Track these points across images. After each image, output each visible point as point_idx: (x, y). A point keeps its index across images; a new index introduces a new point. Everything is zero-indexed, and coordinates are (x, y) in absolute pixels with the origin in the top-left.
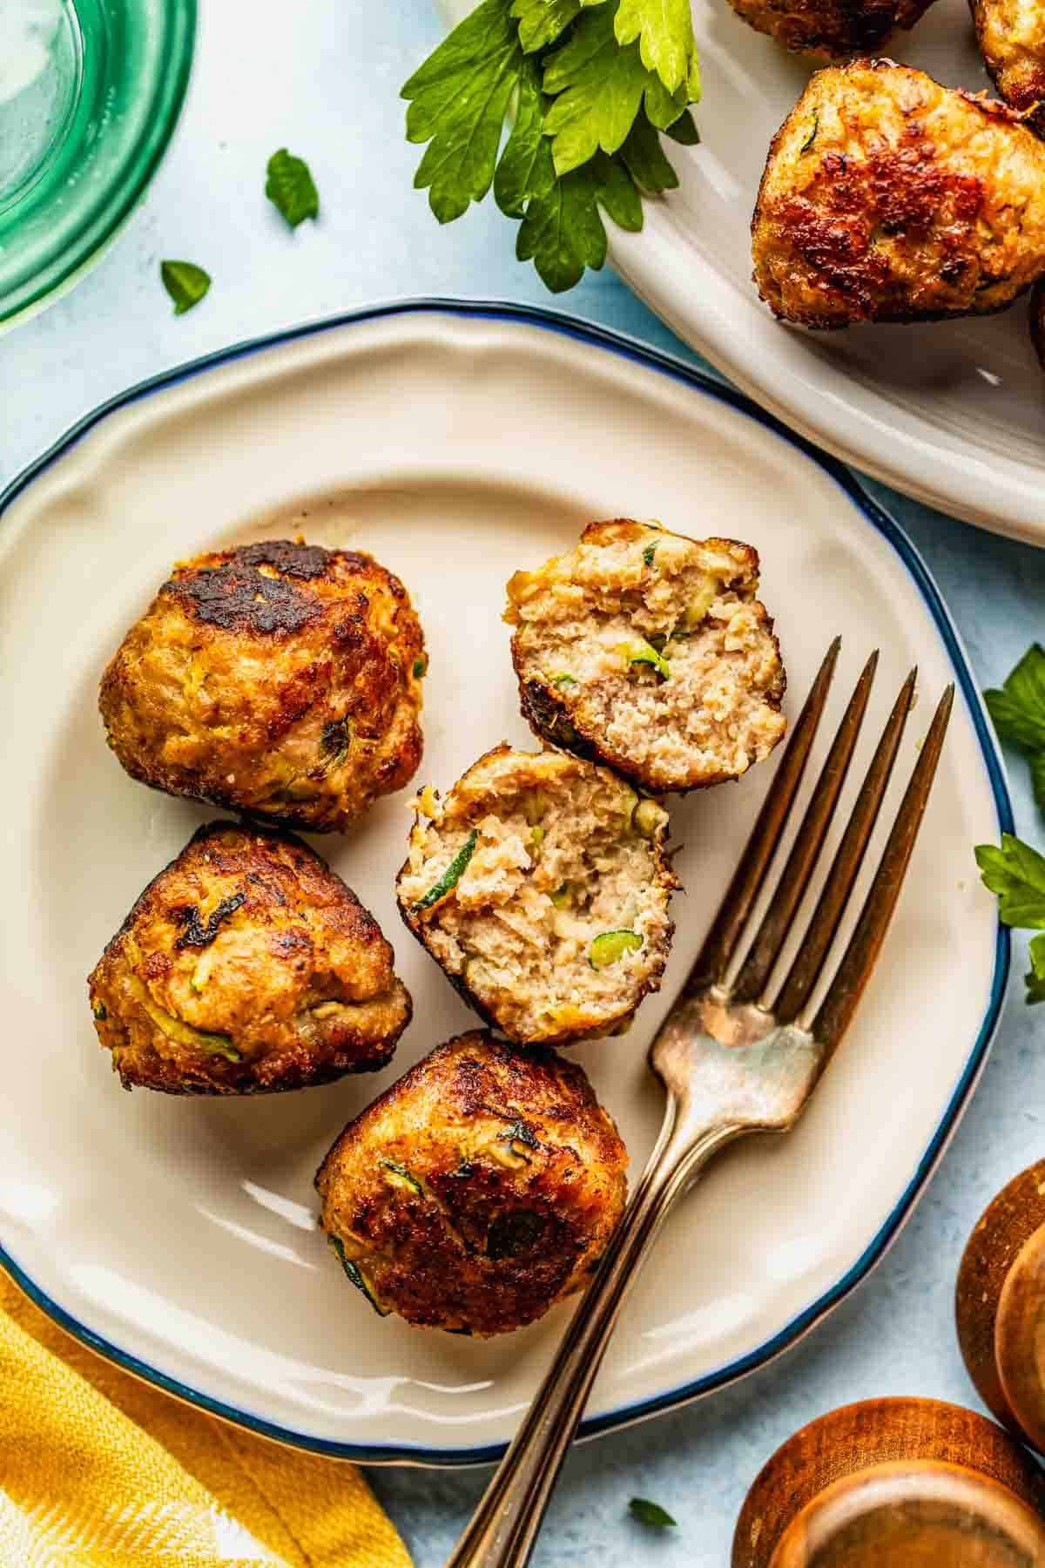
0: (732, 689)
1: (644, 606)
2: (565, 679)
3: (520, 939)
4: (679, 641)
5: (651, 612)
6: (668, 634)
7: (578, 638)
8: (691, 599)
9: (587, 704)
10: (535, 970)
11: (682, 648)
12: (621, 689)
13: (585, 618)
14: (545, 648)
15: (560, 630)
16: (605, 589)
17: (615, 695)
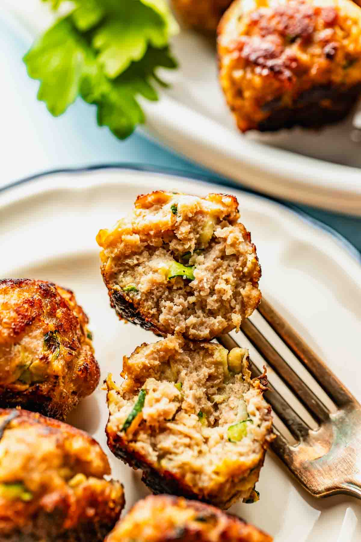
0: (232, 279)
1: (176, 237)
2: (132, 289)
3: (186, 436)
4: (199, 254)
5: (180, 240)
6: (192, 251)
7: (138, 265)
8: (202, 229)
9: (145, 304)
10: (200, 452)
11: (201, 258)
12: (164, 293)
13: (142, 251)
14: (120, 271)
15: (128, 261)
16: (152, 233)
17: (161, 297)
